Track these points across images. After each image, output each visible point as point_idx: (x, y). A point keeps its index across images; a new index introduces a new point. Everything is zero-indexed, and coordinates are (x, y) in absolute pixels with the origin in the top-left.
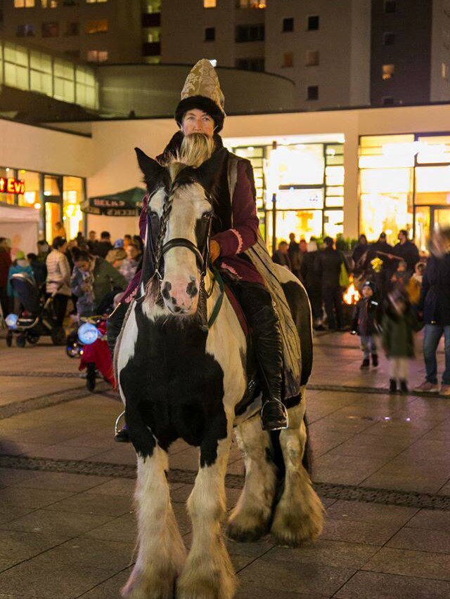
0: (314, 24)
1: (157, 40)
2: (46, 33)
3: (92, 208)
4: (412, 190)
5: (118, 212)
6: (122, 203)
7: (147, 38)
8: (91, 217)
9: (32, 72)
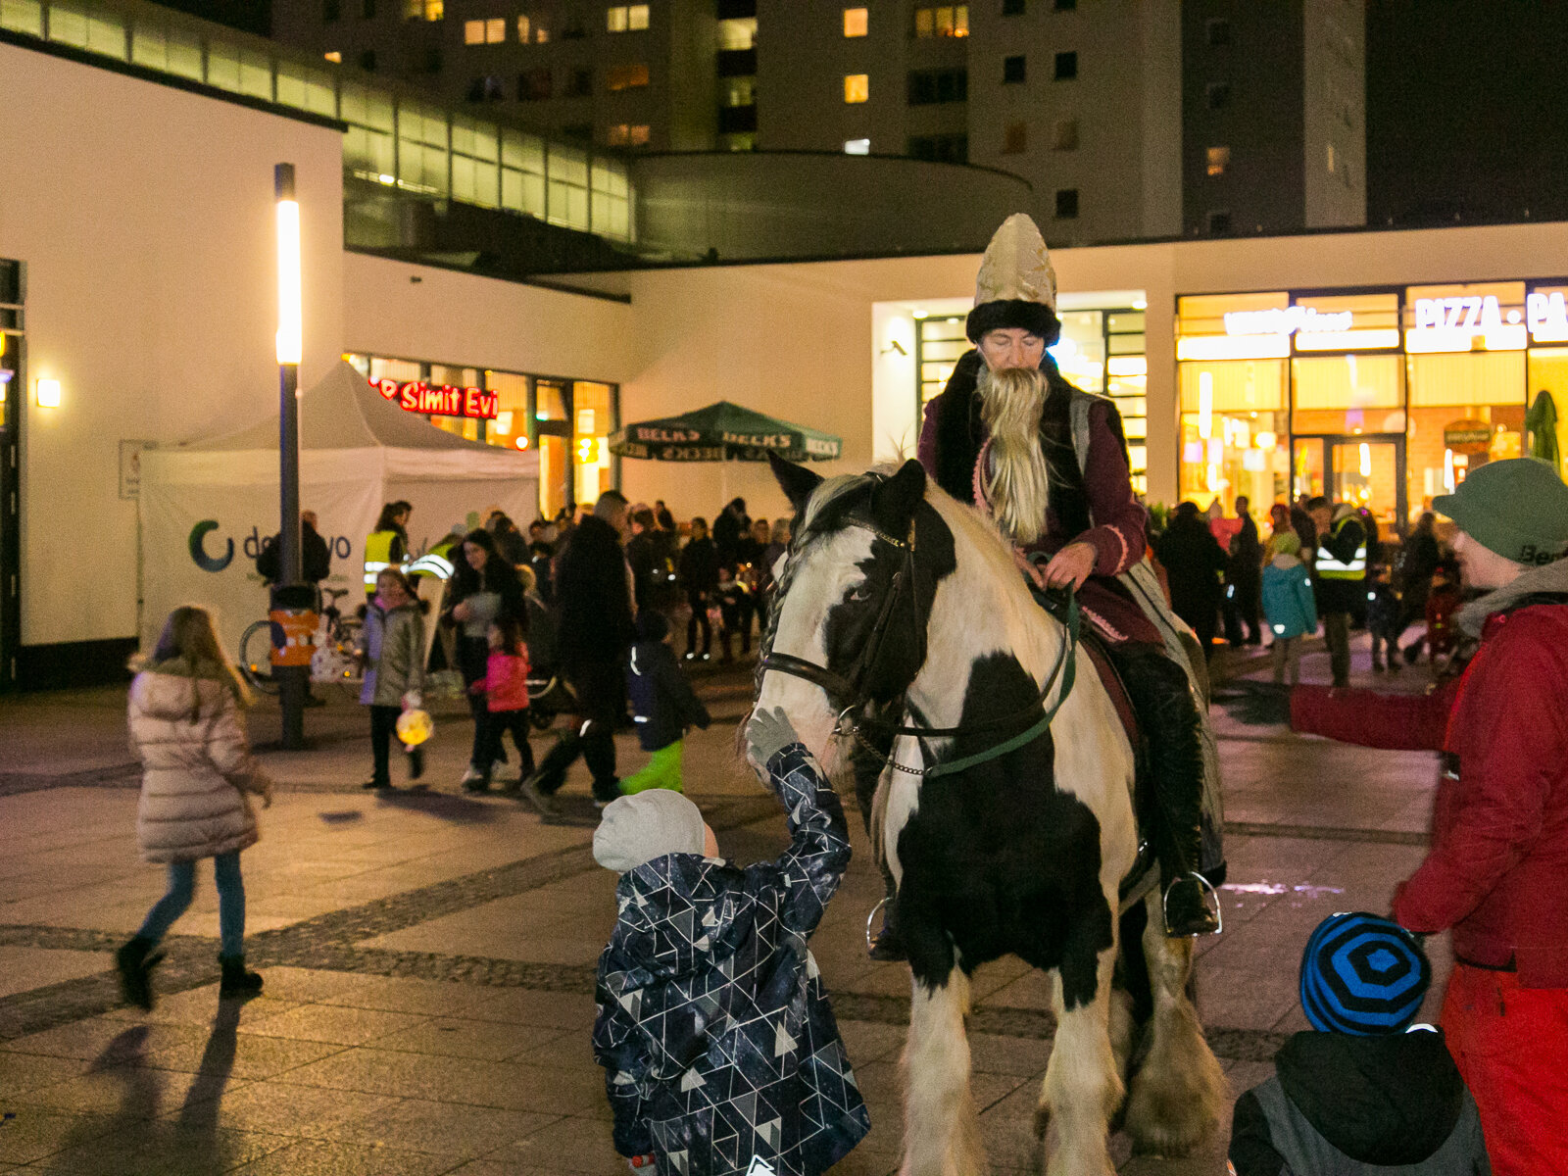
0: (1066, 66)
1: (748, 102)
2: (527, 90)
3: (632, 445)
4: (1286, 405)
5: (685, 453)
6: (695, 436)
7: (729, 98)
8: (628, 463)
9: (505, 172)
